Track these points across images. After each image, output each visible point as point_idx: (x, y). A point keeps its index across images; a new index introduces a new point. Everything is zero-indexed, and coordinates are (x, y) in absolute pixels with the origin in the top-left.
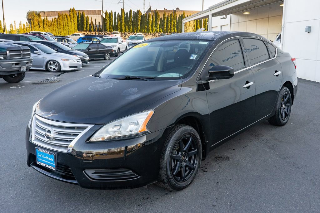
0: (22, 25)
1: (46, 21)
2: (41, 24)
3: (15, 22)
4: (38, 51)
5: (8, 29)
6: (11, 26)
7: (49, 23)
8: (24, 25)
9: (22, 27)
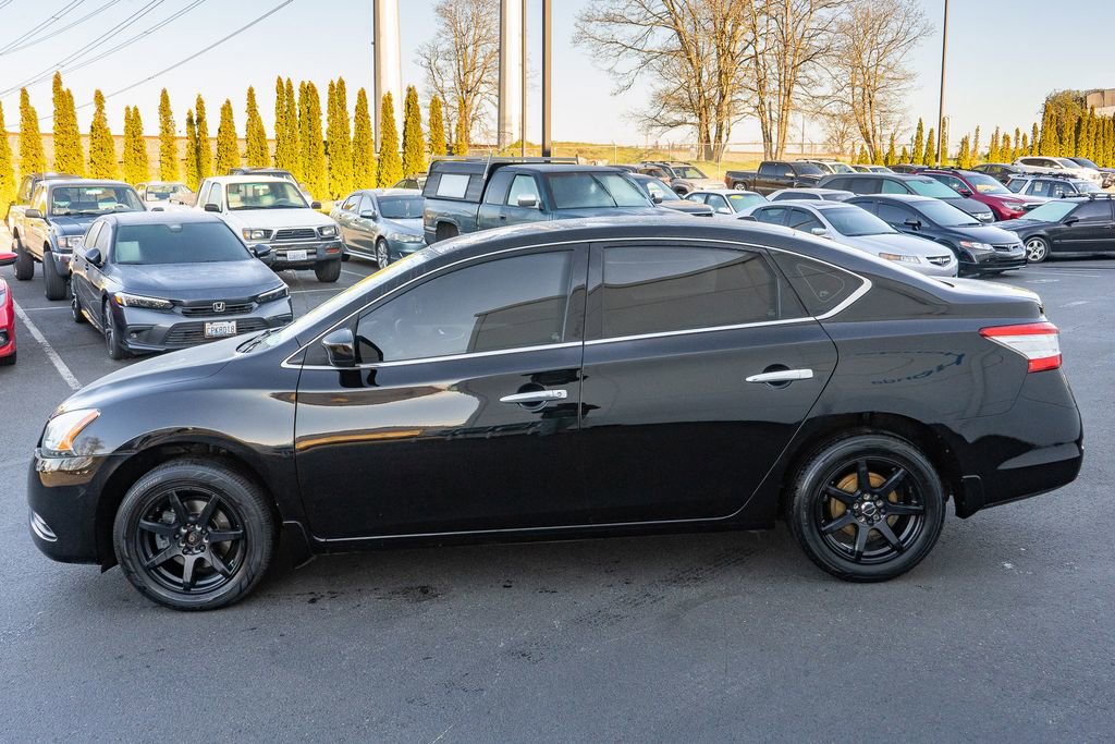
0: (1001, 139)
1: (1089, 122)
2: (1069, 133)
3: (978, 130)
4: (824, 227)
5: (953, 150)
6: (964, 142)
7: (1098, 126)
8: (1006, 138)
9: (1000, 144)
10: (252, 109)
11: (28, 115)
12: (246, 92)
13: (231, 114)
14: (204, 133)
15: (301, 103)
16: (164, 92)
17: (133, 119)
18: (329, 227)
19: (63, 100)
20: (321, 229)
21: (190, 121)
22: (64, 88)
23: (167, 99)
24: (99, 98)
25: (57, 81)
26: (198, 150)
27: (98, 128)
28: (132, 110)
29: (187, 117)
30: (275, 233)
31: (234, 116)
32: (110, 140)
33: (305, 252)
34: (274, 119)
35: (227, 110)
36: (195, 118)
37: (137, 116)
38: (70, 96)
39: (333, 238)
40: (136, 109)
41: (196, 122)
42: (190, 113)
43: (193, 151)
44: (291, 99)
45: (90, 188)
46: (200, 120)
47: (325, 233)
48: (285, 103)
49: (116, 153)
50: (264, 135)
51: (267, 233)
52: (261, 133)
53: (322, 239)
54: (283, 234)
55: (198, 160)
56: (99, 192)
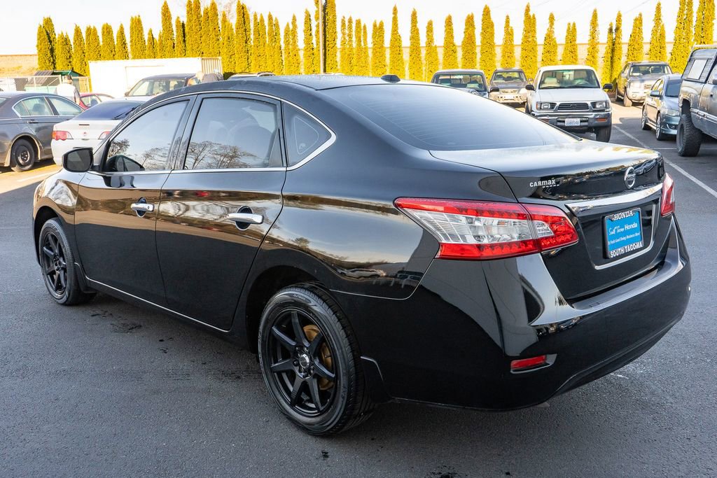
10: (658, 18)
11: (509, 33)
12: (656, 5)
13: (641, 23)
14: (619, 38)
15: (699, 10)
16: (595, 11)
17: (572, 32)
18: (601, 102)
19: (530, 21)
20: (594, 104)
21: (611, 30)
22: (531, 13)
23: (596, 16)
24: (552, 18)
25: (528, 10)
26: (613, 50)
27: (549, 38)
28: (571, 25)
29: (609, 27)
30: (558, 104)
31: (643, 24)
32: (555, 46)
33: (579, 120)
34: (675, 24)
35: (639, 21)
36: (614, 28)
37: (574, 29)
38: (534, 18)
39: (603, 111)
40: (574, 24)
41: (615, 30)
42: (611, 25)
43: (610, 51)
44: (690, 10)
45: (453, 75)
46: (617, 29)
47: (598, 106)
48: (685, 12)
49: (558, 54)
50: (664, 37)
51: (553, 105)
52: (662, 36)
53: (594, 111)
54: (564, 106)
55: (612, 58)
56: (461, 77)
